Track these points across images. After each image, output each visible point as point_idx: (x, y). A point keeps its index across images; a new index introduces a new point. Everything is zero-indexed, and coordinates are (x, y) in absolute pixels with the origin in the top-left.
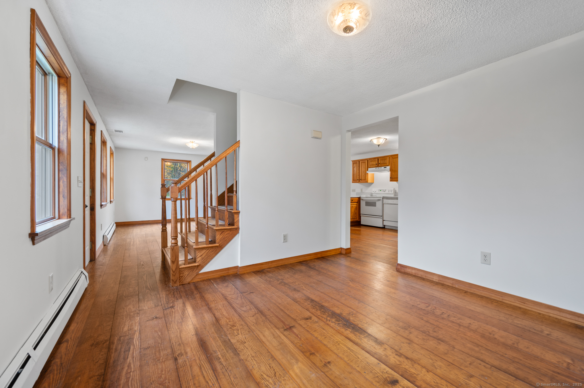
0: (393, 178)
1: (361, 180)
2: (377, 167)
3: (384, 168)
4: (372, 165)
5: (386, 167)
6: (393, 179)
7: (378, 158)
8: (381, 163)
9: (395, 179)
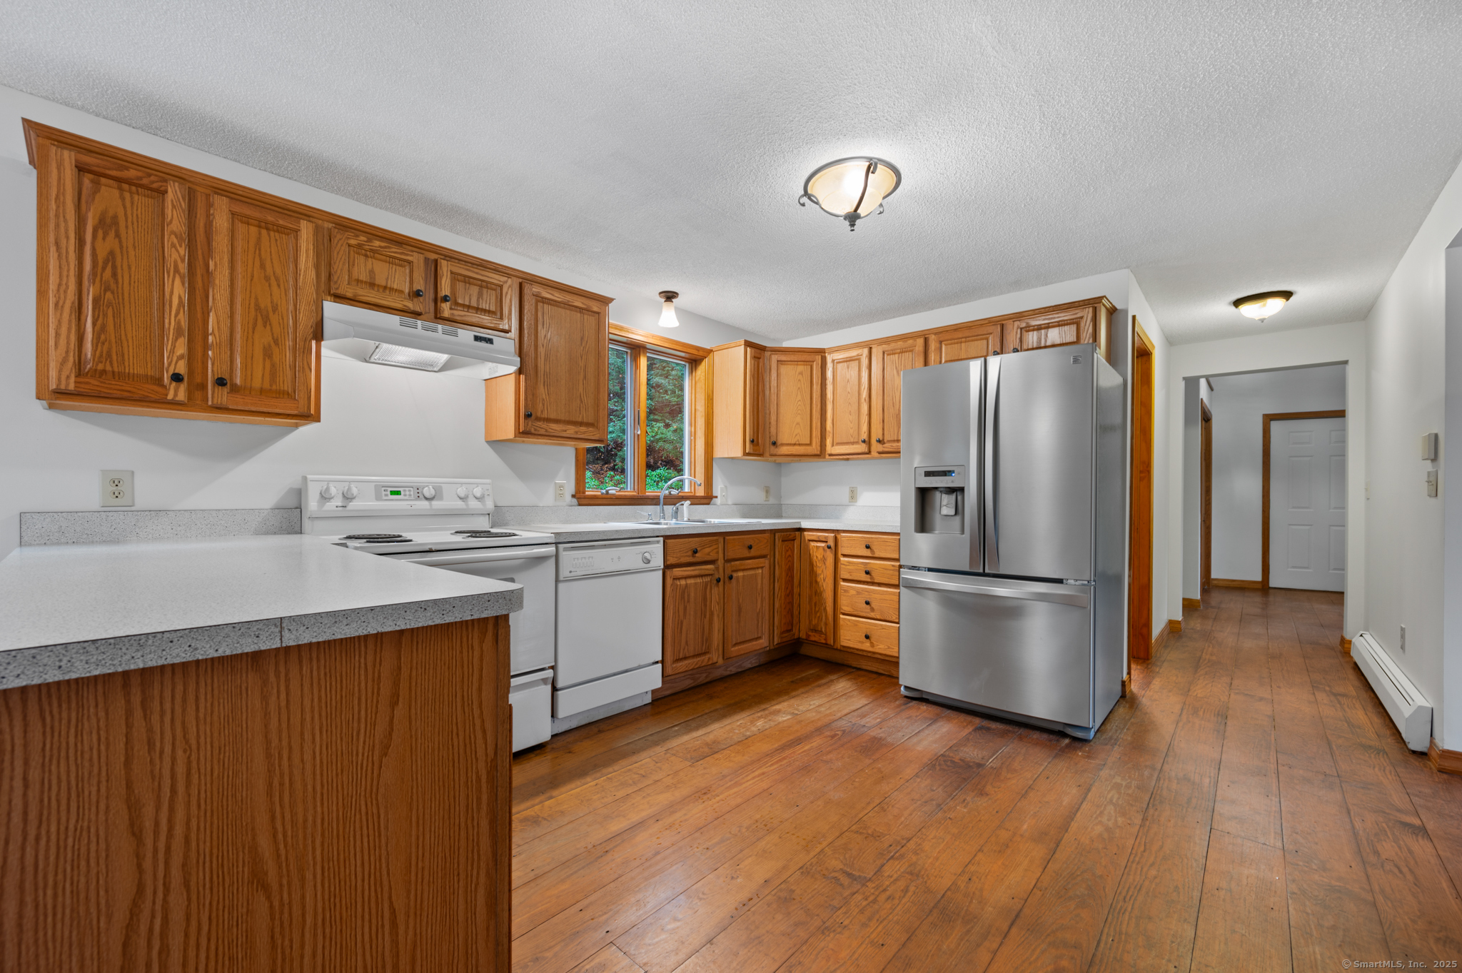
0: (538, 419)
1: (235, 389)
2: (417, 315)
3: (477, 338)
4: (372, 285)
5: (490, 341)
6: (539, 424)
7: (435, 258)
8: (460, 301)
9: (554, 426)
